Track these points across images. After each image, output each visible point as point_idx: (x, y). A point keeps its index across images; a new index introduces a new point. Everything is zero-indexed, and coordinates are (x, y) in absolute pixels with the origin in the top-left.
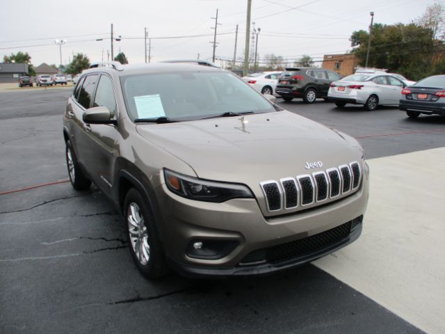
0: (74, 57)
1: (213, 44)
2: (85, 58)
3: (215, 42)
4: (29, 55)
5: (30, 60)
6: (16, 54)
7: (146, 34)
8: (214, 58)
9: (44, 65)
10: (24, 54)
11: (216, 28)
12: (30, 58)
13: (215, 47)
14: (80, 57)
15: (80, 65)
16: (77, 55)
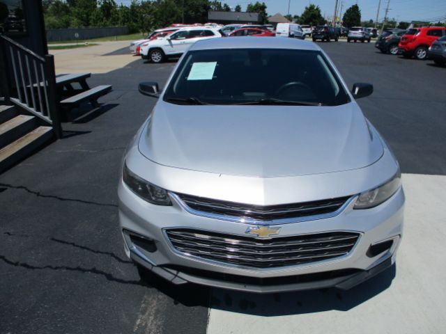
0: (306, 8)
2: (317, 9)
4: (266, 5)
6: (254, 4)
9: (278, 15)
10: (261, 3)
12: (265, 7)
14: (312, 7)
16: (308, 6)
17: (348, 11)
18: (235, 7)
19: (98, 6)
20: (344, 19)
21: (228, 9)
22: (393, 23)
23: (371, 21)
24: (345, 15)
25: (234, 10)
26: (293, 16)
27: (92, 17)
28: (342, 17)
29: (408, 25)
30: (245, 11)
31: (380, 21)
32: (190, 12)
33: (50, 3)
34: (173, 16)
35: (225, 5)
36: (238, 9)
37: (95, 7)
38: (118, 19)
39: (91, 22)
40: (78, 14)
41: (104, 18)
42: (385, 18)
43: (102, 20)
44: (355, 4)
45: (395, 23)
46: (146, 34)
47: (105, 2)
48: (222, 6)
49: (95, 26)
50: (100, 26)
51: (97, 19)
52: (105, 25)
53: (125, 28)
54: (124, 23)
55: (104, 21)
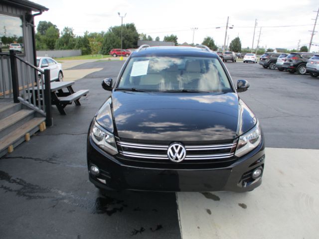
0: (205, 39)
1: (312, 33)
2: (212, 40)
3: (314, 31)
4: (177, 37)
5: (177, 40)
6: (170, 36)
7: (256, 24)
8: (310, 44)
9: (186, 44)
10: (174, 35)
11: (316, 20)
12: (177, 39)
13: (313, 35)
14: (208, 39)
16: (207, 37)
17: (232, 42)
18: (156, 38)
19: (61, 35)
20: (230, 47)
21: (150, 39)
22: (263, 49)
23: (248, 48)
24: (231, 44)
25: (154, 40)
26: (195, 44)
27: (56, 43)
28: (229, 45)
29: (273, 51)
31: (254, 48)
32: (125, 42)
34: (114, 42)
35: (149, 36)
36: (158, 39)
37: (58, 36)
38: (74, 45)
39: (55, 47)
40: (46, 40)
41: (65, 44)
42: (258, 46)
43: (63, 45)
44: (237, 37)
45: (264, 49)
46: (94, 55)
47: (66, 34)
48: (147, 37)
49: (58, 49)
50: (62, 49)
51: (60, 45)
52: (65, 49)
53: (79, 51)
54: (79, 47)
55: (65, 46)
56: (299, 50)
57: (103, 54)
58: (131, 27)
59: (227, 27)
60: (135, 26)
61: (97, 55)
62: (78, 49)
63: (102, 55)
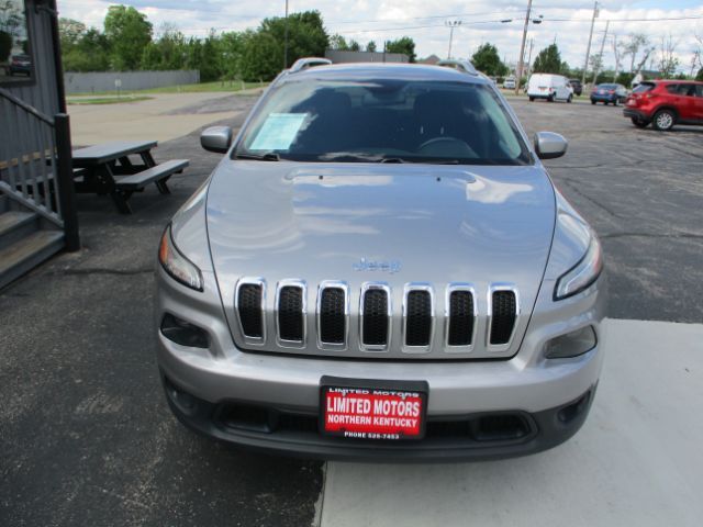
4: (415, 42)
5: (414, 49)
7: (596, 13)
9: (433, 57)
10: (409, 39)
12: (414, 45)
14: (487, 48)
15: (487, 60)
16: (484, 44)
17: (541, 54)
18: (367, 44)
19: (155, 39)
20: (536, 65)
21: (355, 47)
24: (537, 59)
25: (365, 49)
27: (144, 56)
28: (532, 64)
30: (382, 50)
32: (297, 50)
33: (79, 31)
34: (270, 54)
35: (352, 41)
36: (371, 47)
37: (149, 39)
38: (184, 60)
39: (141, 62)
40: (124, 50)
41: (163, 57)
42: (598, 66)
43: (159, 60)
44: (552, 44)
45: (614, 73)
46: (227, 84)
48: (348, 43)
49: (148, 69)
50: (156, 69)
51: (152, 59)
52: (162, 69)
53: (196, 73)
54: (193, 65)
55: (163, 62)
56: (695, 75)
57: (246, 80)
58: (313, 19)
59: (528, 19)
60: (320, 17)
61: (234, 83)
62: (193, 68)
63: (243, 83)
